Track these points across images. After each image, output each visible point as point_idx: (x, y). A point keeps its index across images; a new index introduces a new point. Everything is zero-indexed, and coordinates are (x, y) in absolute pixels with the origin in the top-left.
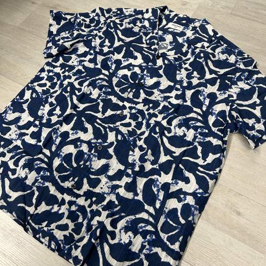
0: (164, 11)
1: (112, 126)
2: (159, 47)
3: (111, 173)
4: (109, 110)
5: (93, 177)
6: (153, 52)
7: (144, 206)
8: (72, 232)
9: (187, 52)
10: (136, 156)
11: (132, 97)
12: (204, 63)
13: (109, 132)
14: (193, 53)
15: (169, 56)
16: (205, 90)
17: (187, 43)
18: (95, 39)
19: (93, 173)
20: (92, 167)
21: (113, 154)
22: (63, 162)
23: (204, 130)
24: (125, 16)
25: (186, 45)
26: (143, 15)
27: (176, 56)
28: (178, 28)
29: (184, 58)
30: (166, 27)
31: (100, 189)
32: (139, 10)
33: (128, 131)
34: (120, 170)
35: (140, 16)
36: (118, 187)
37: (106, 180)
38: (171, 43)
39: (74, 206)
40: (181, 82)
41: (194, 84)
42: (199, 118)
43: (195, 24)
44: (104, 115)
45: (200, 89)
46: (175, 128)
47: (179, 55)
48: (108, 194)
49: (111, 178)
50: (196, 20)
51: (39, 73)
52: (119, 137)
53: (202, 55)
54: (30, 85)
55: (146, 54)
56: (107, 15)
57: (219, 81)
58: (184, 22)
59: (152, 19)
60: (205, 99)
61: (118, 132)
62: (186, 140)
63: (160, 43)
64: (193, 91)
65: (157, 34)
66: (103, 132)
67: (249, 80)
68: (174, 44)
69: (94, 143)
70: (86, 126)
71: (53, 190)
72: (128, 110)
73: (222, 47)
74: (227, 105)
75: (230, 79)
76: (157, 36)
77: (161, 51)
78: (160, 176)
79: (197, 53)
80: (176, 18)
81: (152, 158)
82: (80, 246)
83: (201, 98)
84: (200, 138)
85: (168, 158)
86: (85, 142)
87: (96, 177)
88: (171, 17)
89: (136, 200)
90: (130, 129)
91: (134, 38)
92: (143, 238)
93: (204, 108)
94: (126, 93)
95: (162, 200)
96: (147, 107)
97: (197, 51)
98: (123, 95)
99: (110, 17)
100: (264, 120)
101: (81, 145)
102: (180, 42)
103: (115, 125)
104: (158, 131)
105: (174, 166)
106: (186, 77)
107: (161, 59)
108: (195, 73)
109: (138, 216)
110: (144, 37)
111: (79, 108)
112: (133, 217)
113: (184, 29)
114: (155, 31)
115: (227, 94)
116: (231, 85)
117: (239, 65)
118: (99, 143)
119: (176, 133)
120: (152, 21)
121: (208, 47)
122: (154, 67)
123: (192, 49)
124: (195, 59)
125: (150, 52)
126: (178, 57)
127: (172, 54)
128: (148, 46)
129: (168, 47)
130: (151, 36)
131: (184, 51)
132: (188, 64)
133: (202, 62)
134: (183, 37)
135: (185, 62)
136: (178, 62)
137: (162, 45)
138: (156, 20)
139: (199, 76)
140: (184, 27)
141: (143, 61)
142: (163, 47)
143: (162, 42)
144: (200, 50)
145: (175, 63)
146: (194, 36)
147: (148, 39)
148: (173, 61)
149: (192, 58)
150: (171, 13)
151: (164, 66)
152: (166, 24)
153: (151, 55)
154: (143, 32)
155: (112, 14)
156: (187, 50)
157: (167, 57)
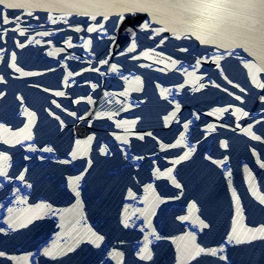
0: (139, 25)
2: (96, 104)
6: (73, 115)
9: (176, 129)
12: (228, 175)
14: (195, 134)
17: (181, 102)
24: (47, 26)
25: (178, 107)
26: (85, 27)
27: (140, 137)
28: (163, 63)
29: (163, 147)
30: (135, 58)
32: (81, 17)
35: (78, 29)
38: (135, 96)
43: (212, 58)
47: (149, 134)
50: (216, 51)
53: (224, 145)
55: (53, 115)
58: (184, 50)
59: (102, 36)
63: (106, 94)
68: (143, 101)
76: (103, 73)
77: (100, 116)
79: (207, 135)
80: (165, 40)
88: (152, 38)
97: (210, 129)
102: (162, 98)
107: (92, 137)
108: (193, 207)
110: (68, 73)
113: (180, 67)
114: (102, 63)
120: (100, 38)
121: (244, 123)
122: (58, 161)
123: (194, 121)
124: (199, 156)
125: (67, 112)
126: (143, 141)
127: (128, 128)
128: (69, 96)
129: (124, 106)
130: (86, 74)
131: (167, 125)
132: (172, 169)
133: (222, 168)
134: (173, 87)
135: (165, 159)
136: (142, 158)
137: (110, 100)
138: (109, 38)
139: (207, 226)
140: (181, 61)
141: (34, 136)
142: (112, 104)
143: (111, 91)
144: (218, 128)
145: (130, 157)
146: (206, 86)
147: (74, 79)
148: (126, 150)
149: (188, 149)
150: (154, 29)
151: (90, 163)
152: (137, 51)
153: (65, 121)
154: (68, 62)
155: (18, 21)
156: (178, 121)
157: (111, 134)
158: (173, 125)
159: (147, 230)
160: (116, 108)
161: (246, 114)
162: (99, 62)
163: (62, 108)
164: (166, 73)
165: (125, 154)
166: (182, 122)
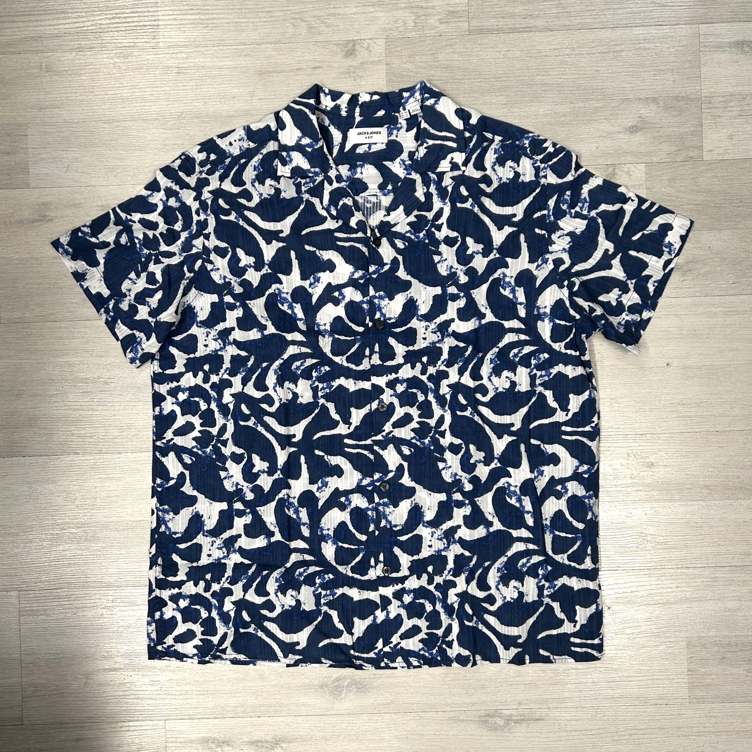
1: (379, 437)
2: (363, 214)
3: (429, 515)
4: (353, 410)
5: (404, 538)
6: (360, 235)
7: (510, 534)
8: (430, 631)
9: (428, 196)
10: (454, 466)
11: (379, 362)
12: (476, 209)
13: (381, 452)
14: (442, 193)
15: (395, 225)
16: (507, 272)
17: (417, 172)
18: (211, 262)
19: (402, 532)
20: (393, 523)
21: (412, 484)
22: (340, 544)
23: (541, 356)
24: (236, 160)
25: (416, 176)
26: (277, 139)
27: (412, 218)
28: (376, 138)
29: (430, 215)
30: (348, 147)
31: (428, 549)
32: (260, 129)
33: (413, 430)
34: (441, 503)
35: (272, 146)
36: (454, 530)
37: (429, 530)
38: (382, 187)
39: (405, 596)
40: (453, 277)
41: (480, 271)
42: (523, 337)
43: (408, 107)
44: (350, 424)
45: (496, 275)
46: (490, 380)
47: (416, 213)
48: (446, 549)
49: (435, 524)
50: (406, 95)
51: (157, 409)
52: (406, 451)
53: (464, 192)
54: (158, 443)
55: (347, 244)
56: (192, 181)
57: (522, 237)
58: (381, 113)
59: (308, 145)
60: (513, 291)
61: (398, 443)
62: (519, 391)
63: (359, 199)
64: (485, 287)
65: (339, 178)
66: (372, 457)
67: (576, 205)
68: (390, 187)
69: (369, 485)
70: (333, 463)
71: (355, 594)
72: (388, 392)
73: (493, 146)
74: (561, 287)
75: (542, 222)
76: (343, 184)
77: (374, 220)
78: (510, 477)
79: (450, 189)
80: (358, 110)
81: (481, 455)
82: (453, 640)
83: (507, 292)
84: (541, 376)
85: (507, 439)
86: (352, 492)
87: (410, 535)
88: (344, 113)
89: (494, 532)
90: (414, 425)
91: (296, 215)
92: (534, 578)
93: (522, 312)
94: (366, 361)
95: (531, 510)
96: (419, 366)
97: (448, 182)
98: (361, 368)
99: (202, 183)
100: (634, 281)
101: (348, 499)
102: (401, 176)
103: (384, 434)
104: (464, 402)
105: (522, 447)
106: (458, 262)
107: (384, 241)
108: (470, 241)
109: (509, 554)
110: (316, 201)
111: (294, 436)
112: (504, 559)
113: (390, 134)
114: (332, 173)
115: (550, 261)
116: (549, 236)
117: (545, 177)
118: (378, 480)
119: (497, 389)
120: (309, 150)
121: (466, 163)
122: (384, 270)
123: (435, 183)
124: (453, 207)
125: (354, 236)
126: (416, 220)
127: (400, 218)
128: (340, 223)
129: (380, 200)
130: (331, 193)
131: (423, 199)
132: (445, 226)
133: (471, 208)
134: (399, 158)
135: (437, 223)
136: (424, 232)
137: (367, 203)
138: (318, 146)
139: (482, 246)
140: (386, 126)
141: (351, 267)
142: (371, 205)
143: (361, 195)
144: (452, 178)
145: (418, 237)
146: (425, 148)
147: (329, 205)
148: (412, 234)
149: (445, 207)
150: (338, 102)
151: (400, 258)
152: (343, 137)
153: (358, 243)
154: (307, 192)
155: (201, 172)
156: (425, 190)
157: (393, 229)
158: (425, 194)
159: (457, 269)
160: (377, 206)
161: (463, 156)
162: (329, 174)
163: (349, 235)
164: (384, 147)
165: (413, 237)
166: (428, 189)
